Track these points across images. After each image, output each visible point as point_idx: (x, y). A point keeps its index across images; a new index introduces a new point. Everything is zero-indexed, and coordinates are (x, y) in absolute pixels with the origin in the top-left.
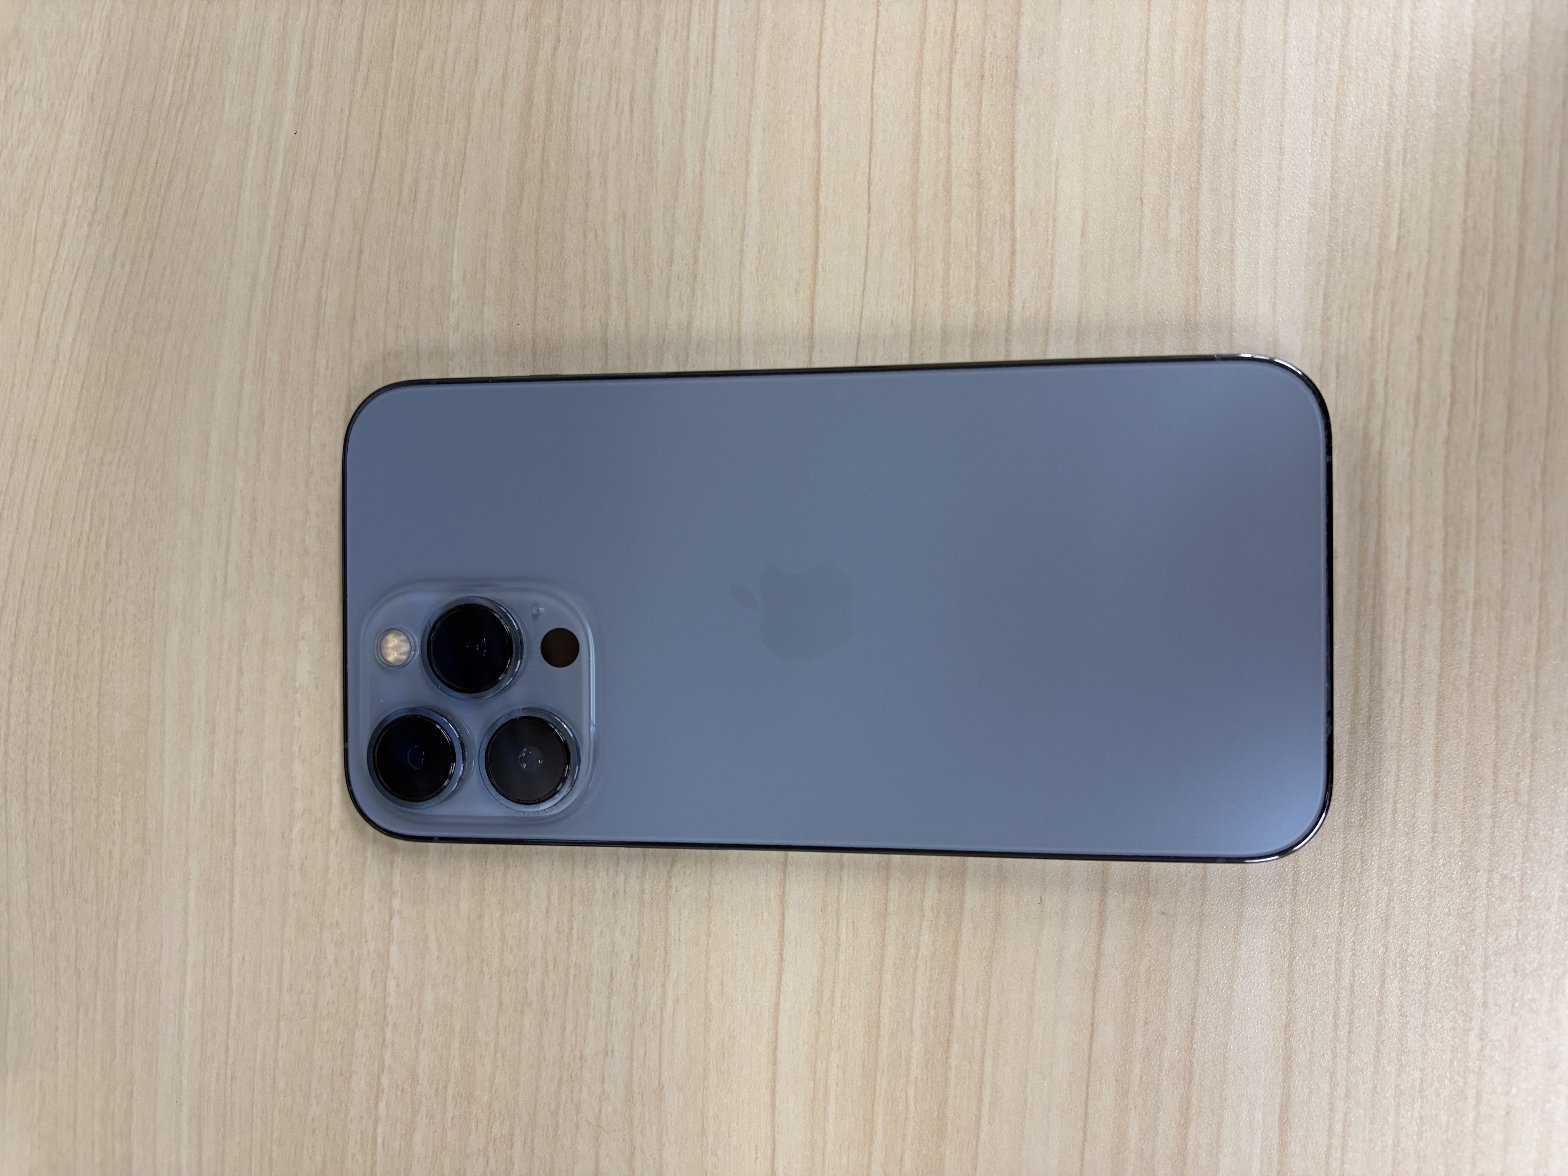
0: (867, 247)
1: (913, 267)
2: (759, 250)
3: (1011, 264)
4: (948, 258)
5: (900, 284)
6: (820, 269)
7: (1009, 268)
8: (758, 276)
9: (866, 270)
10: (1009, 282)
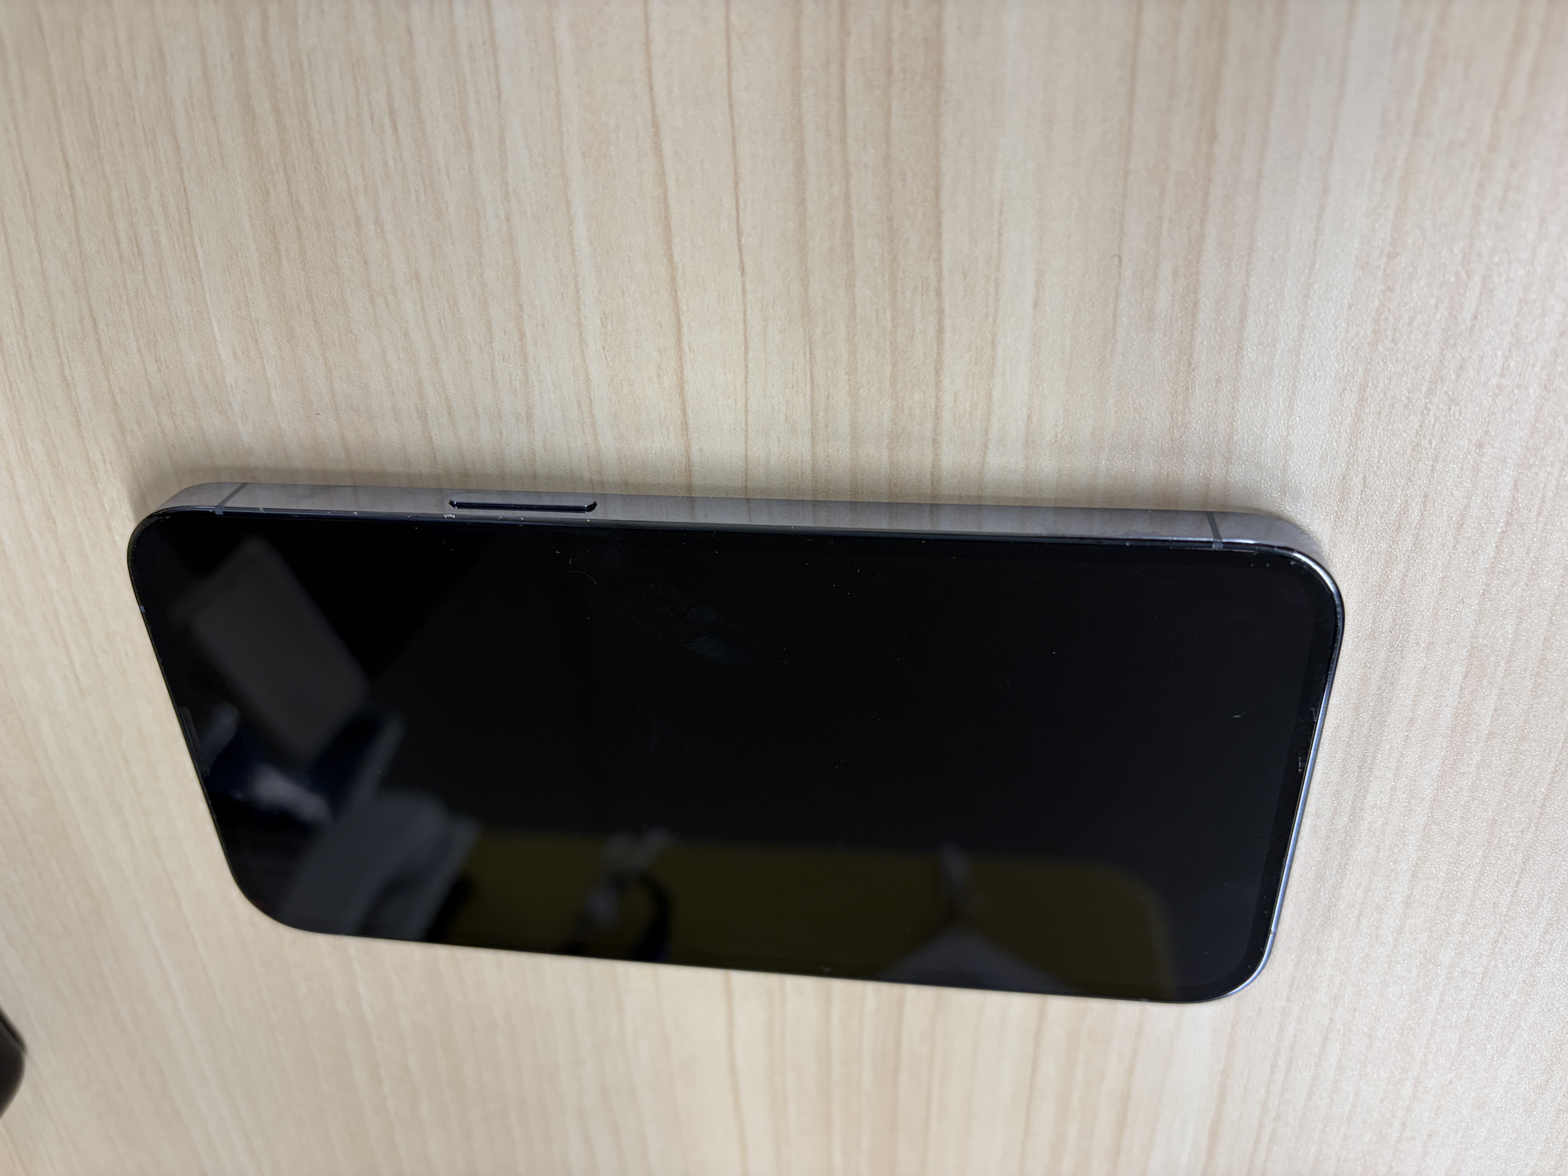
0: (745, 322)
1: (808, 347)
2: (602, 323)
3: (938, 345)
4: (854, 336)
5: (793, 369)
6: (686, 349)
7: (935, 351)
8: (606, 356)
9: (746, 352)
10: (935, 368)
